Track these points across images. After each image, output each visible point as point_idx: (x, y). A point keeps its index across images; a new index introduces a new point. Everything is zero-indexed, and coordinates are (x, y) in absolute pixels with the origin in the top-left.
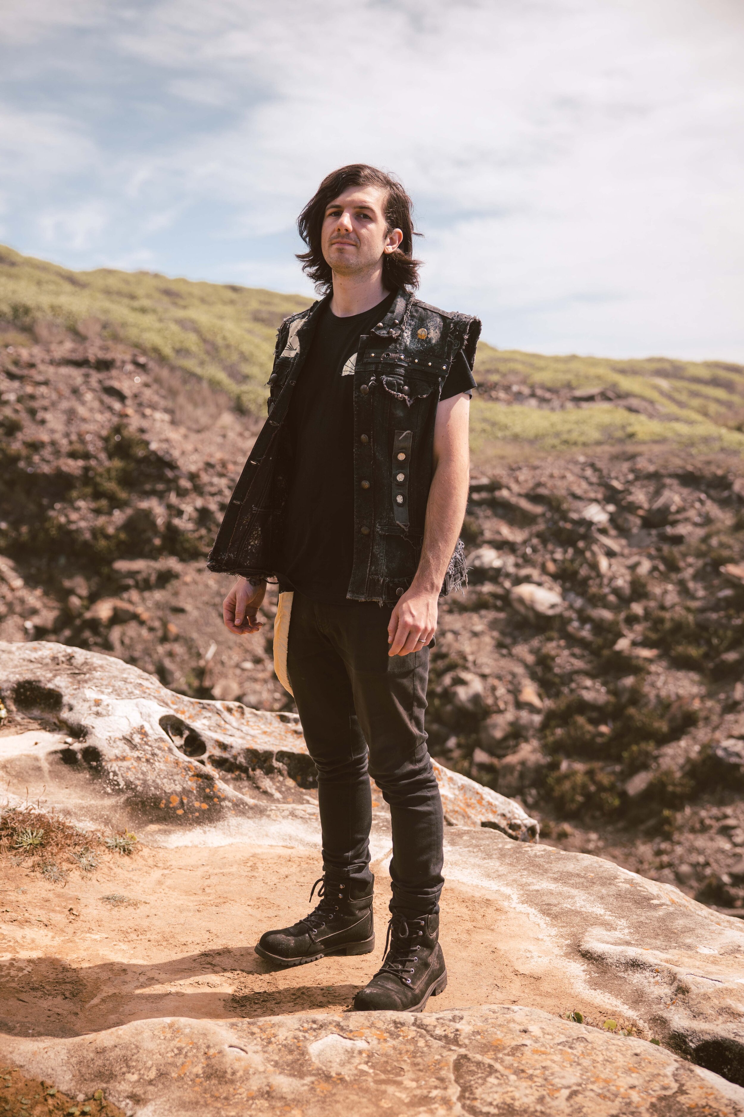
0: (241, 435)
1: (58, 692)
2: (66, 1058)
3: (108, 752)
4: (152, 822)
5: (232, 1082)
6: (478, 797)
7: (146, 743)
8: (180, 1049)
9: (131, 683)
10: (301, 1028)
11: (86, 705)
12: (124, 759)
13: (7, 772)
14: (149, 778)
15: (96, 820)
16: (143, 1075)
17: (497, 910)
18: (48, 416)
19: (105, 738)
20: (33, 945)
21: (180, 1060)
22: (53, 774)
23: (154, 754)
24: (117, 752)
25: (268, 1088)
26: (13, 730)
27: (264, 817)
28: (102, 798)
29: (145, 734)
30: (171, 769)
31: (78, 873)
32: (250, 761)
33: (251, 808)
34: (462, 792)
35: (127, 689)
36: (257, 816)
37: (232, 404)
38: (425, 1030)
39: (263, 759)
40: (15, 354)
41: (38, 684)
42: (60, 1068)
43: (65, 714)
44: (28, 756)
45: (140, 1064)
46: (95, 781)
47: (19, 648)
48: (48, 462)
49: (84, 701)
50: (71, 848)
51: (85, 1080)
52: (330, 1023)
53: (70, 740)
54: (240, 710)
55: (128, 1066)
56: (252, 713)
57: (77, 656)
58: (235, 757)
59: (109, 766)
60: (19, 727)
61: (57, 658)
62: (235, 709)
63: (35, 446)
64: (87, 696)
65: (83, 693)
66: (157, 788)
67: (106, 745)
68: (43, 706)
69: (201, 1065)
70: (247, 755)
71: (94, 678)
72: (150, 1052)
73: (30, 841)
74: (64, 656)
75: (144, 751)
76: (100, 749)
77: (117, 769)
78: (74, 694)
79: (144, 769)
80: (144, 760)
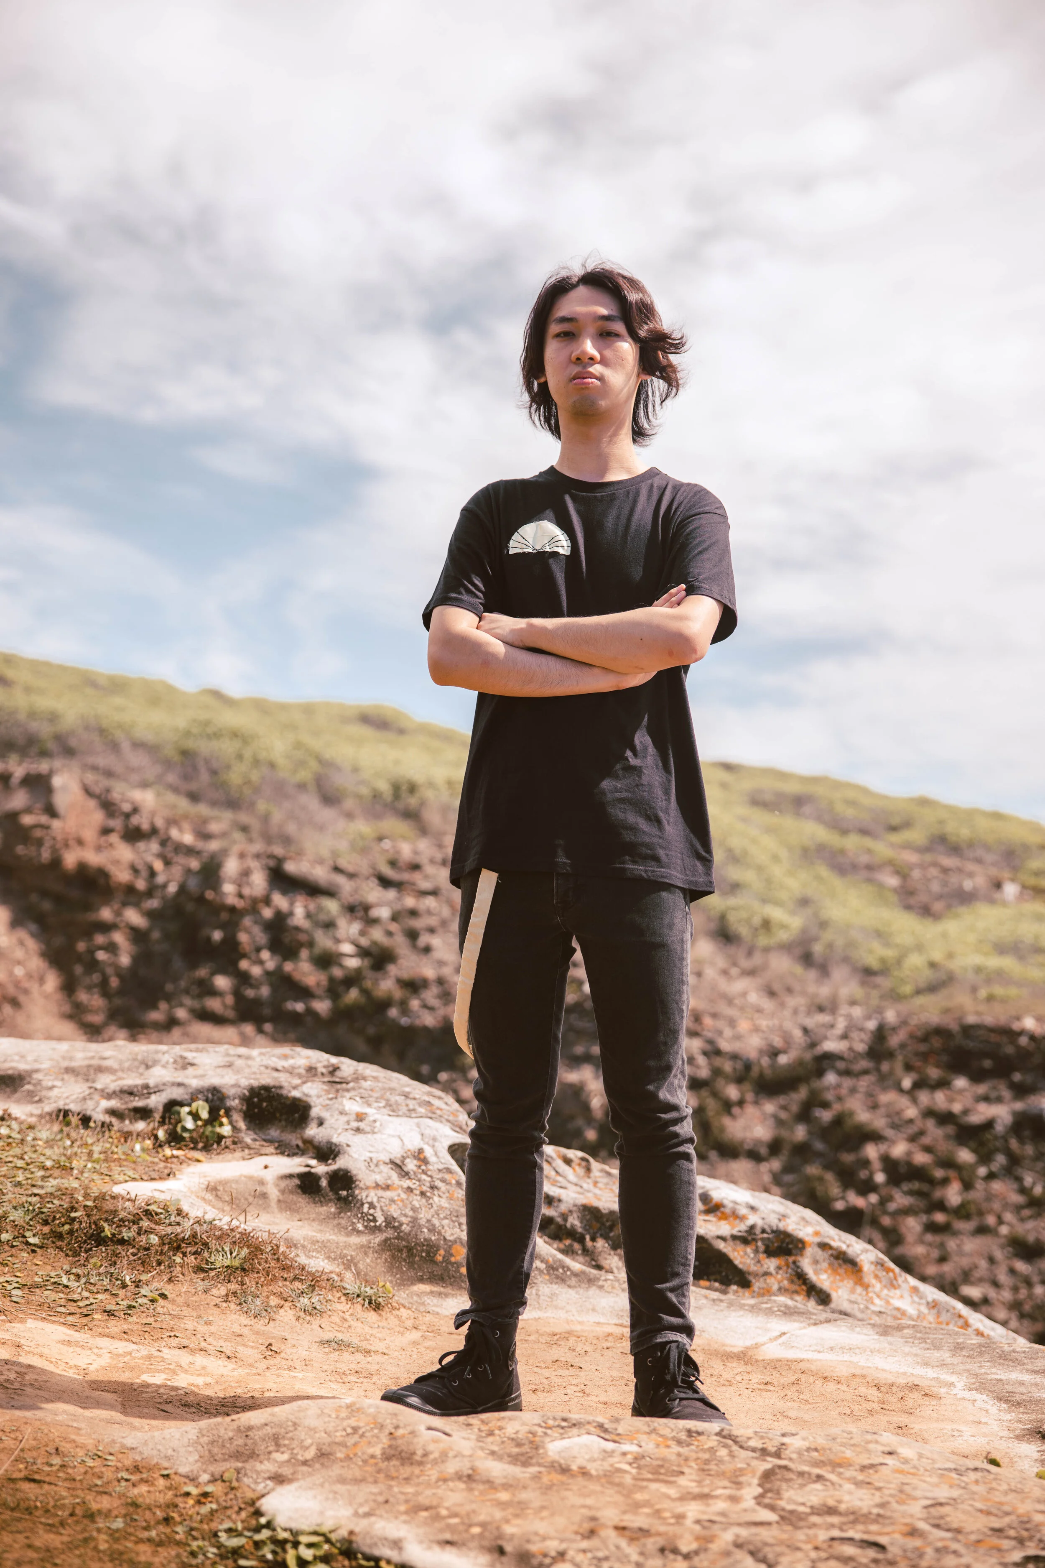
0: (725, 972)
1: (306, 1102)
2: (195, 1438)
3: (365, 1176)
4: (421, 1280)
5: (420, 1463)
6: (961, 1322)
7: (424, 1172)
8: (355, 1429)
9: (415, 1099)
10: (544, 1425)
11: (344, 1119)
12: (387, 1187)
13: (217, 1196)
14: (422, 1216)
15: (335, 1259)
16: (297, 1454)
17: (926, 1395)
18: (436, 941)
19: (363, 1158)
20: (203, 1372)
21: (351, 1441)
22: (283, 1206)
23: (433, 1187)
24: (379, 1178)
25: (470, 1472)
26: (238, 1154)
27: (594, 1288)
28: (348, 1235)
29: (425, 1161)
30: (457, 1208)
31: (291, 1313)
32: (587, 1226)
33: (576, 1275)
34: (935, 1311)
35: (407, 1105)
36: (583, 1285)
37: (713, 926)
38: (733, 1441)
39: (608, 1224)
40: (391, 851)
41: (279, 1091)
42: (184, 1449)
43: (312, 1131)
44: (251, 1178)
45: (296, 1442)
46: (342, 1215)
47: (261, 1054)
48: (431, 1009)
49: (341, 1113)
50: (288, 1283)
51: (216, 1460)
52: (589, 1423)
53: (313, 1162)
54: (584, 1163)
55: (277, 1445)
56: (602, 1171)
57: (343, 1067)
58: (565, 1217)
59: (364, 1194)
60: (247, 1151)
61: (316, 1069)
62: (576, 1161)
63: (414, 986)
64: (347, 1108)
65: (341, 1104)
66: (432, 1230)
67: (364, 1168)
68: (283, 1123)
69: (380, 1446)
70: (584, 1216)
71: (360, 1088)
72: (314, 1430)
73: (227, 1263)
74: (325, 1067)
75: (419, 1180)
76: (354, 1172)
77: (375, 1200)
78: (327, 1105)
79: (417, 1205)
80: (418, 1192)
